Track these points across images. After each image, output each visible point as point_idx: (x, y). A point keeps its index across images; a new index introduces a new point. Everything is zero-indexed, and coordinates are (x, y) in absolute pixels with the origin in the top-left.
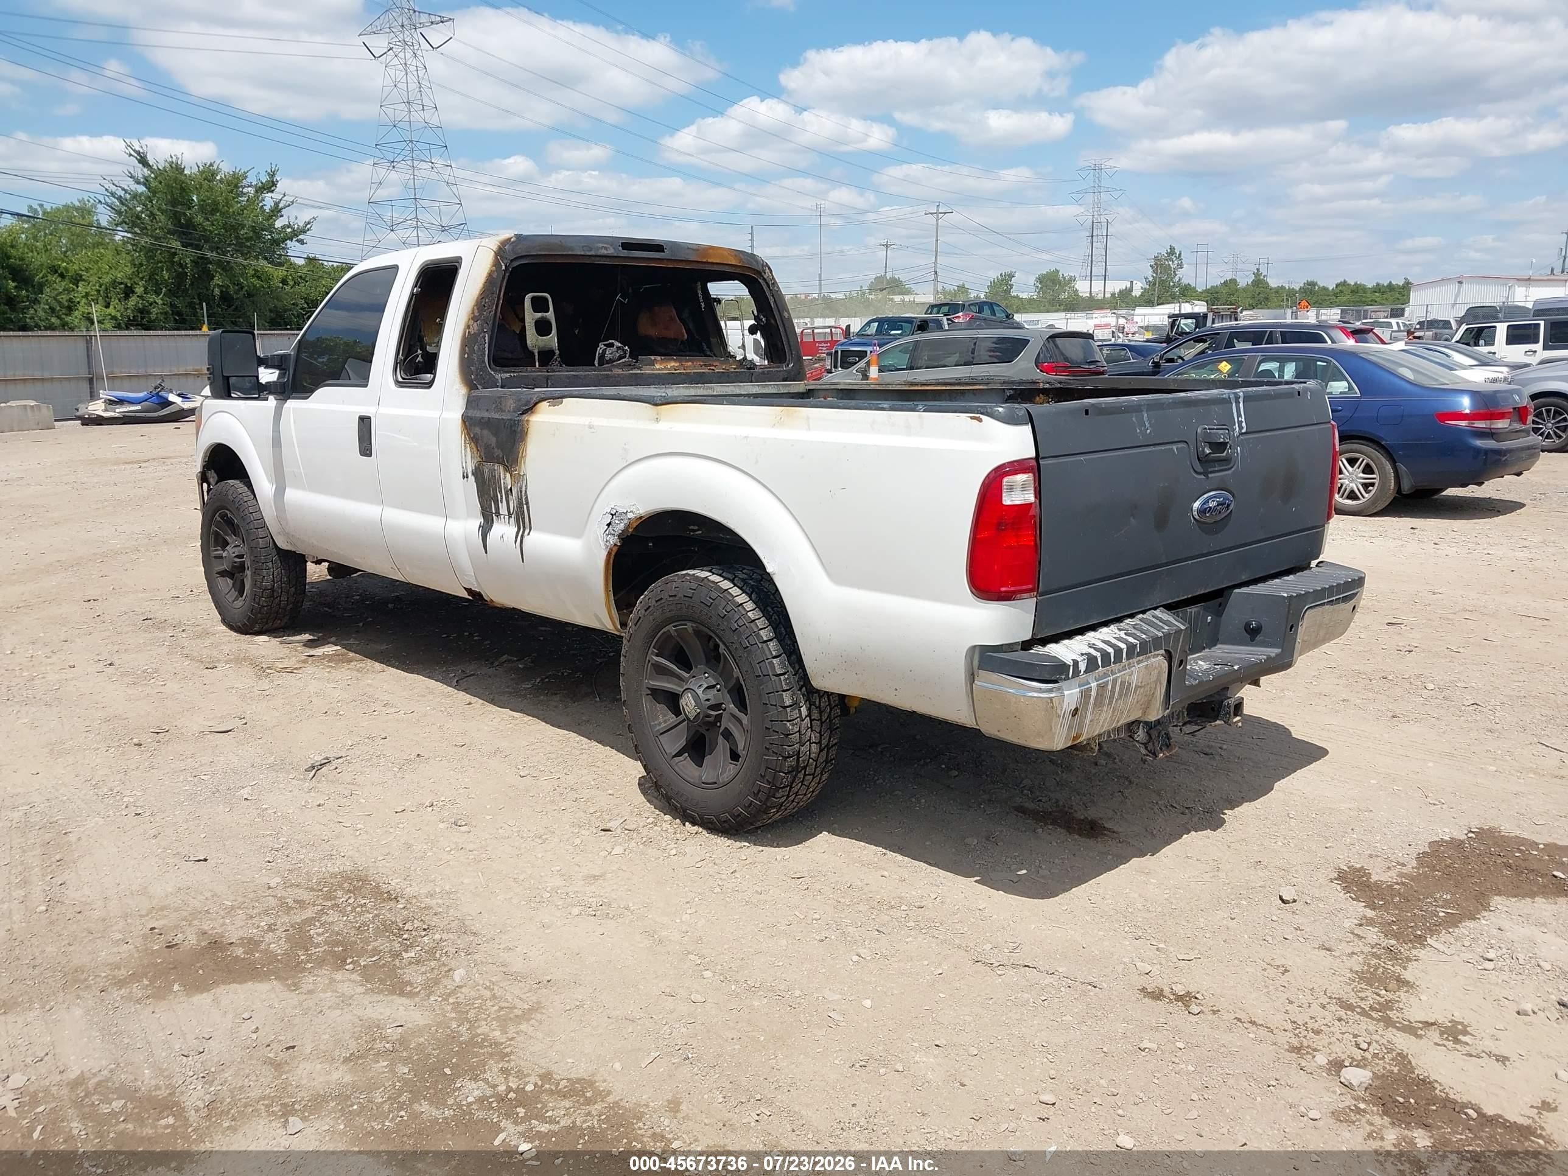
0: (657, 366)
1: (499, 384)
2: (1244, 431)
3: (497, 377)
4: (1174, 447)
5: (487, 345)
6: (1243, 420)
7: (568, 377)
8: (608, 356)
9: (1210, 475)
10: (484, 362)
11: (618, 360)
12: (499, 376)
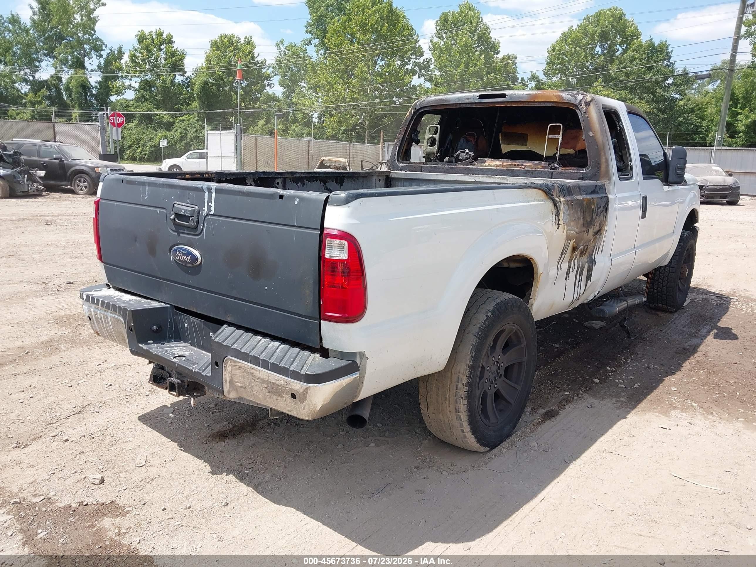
0: (487, 164)
1: (399, 169)
2: (212, 213)
3: (399, 165)
4: (158, 210)
5: (397, 150)
6: (213, 205)
7: (431, 167)
8: (460, 158)
9: (181, 235)
10: (395, 158)
11: (466, 160)
12: (401, 165)
